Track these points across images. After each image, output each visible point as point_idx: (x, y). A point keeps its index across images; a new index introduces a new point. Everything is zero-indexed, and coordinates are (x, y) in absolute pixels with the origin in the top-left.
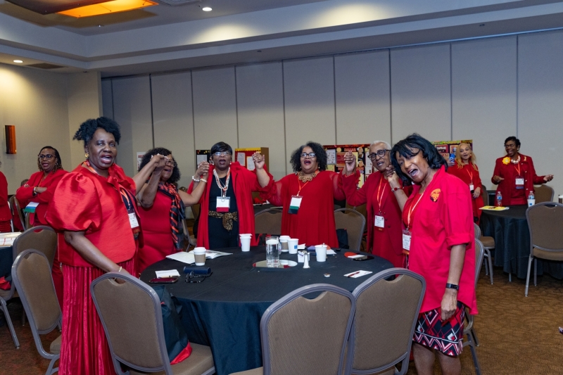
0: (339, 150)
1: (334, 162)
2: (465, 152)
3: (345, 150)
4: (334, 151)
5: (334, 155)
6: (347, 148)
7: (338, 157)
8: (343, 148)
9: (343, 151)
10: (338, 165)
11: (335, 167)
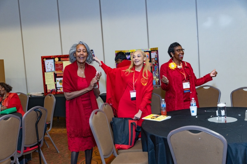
0: (57, 59)
1: (53, 69)
2: (136, 58)
3: (62, 59)
4: (52, 60)
5: (53, 64)
6: (63, 57)
7: (56, 65)
8: (60, 57)
9: (59, 60)
10: (56, 72)
11: (54, 73)
